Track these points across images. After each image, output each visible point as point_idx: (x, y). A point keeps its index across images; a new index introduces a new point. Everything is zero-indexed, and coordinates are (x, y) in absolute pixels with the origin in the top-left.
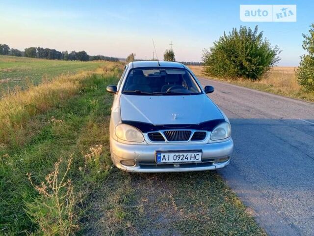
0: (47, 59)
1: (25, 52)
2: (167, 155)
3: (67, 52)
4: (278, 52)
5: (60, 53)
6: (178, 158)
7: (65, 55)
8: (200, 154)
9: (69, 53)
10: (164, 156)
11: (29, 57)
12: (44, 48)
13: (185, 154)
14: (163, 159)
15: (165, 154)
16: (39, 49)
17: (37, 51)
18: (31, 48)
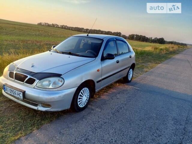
0: (139, 41)
1: (129, 37)
3: (152, 38)
5: (148, 38)
7: (151, 39)
9: (153, 39)
11: (130, 39)
12: (139, 35)
13: (14, 90)
14: (6, 90)
16: (136, 35)
17: (135, 37)
18: (132, 35)
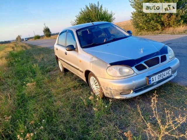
2: (154, 77)
4: (113, 14)
6: (160, 77)
8: (171, 70)
10: (153, 78)
13: (163, 73)
14: (152, 81)
15: (153, 77)
